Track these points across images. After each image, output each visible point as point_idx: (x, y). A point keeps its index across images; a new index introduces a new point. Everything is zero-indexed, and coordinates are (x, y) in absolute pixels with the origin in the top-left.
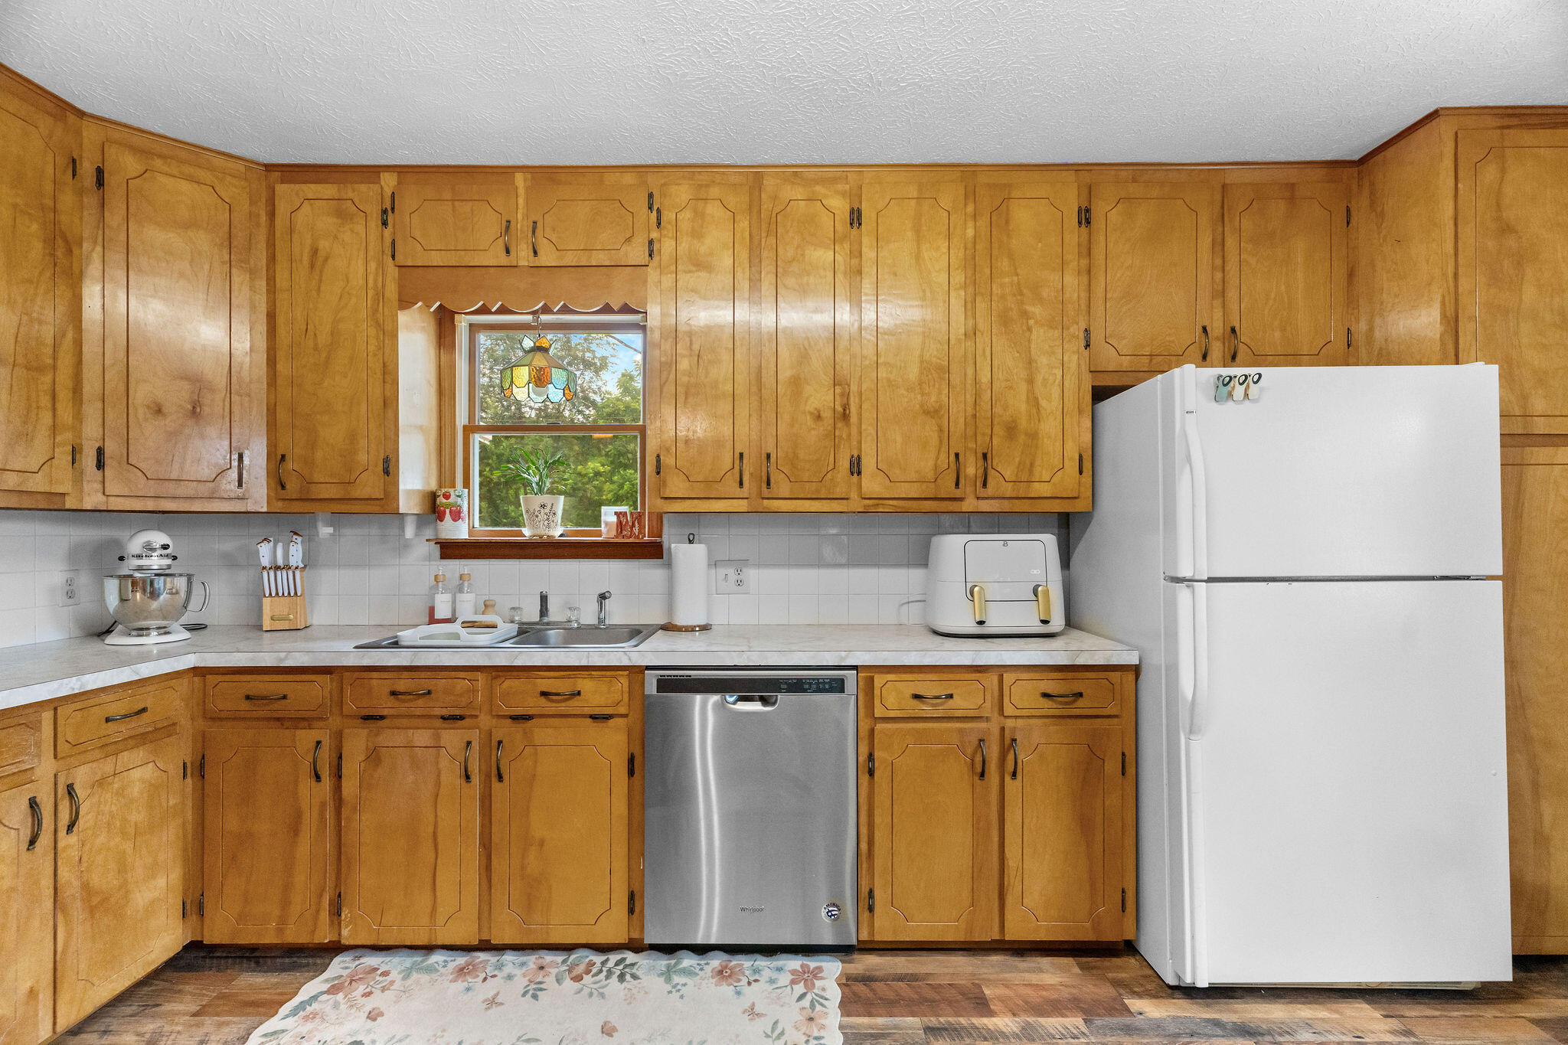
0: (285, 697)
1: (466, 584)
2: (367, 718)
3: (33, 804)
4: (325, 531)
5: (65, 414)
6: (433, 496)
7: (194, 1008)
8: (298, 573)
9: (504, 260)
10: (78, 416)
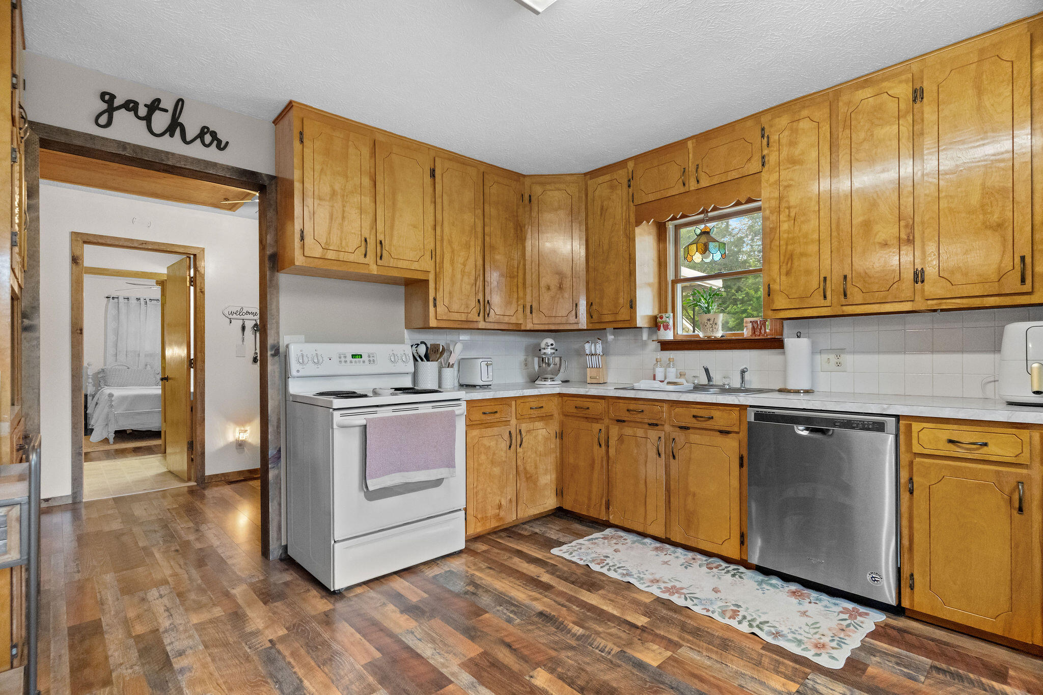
0: (588, 408)
1: (672, 363)
2: (618, 421)
3: (510, 433)
4: (610, 337)
5: (521, 294)
6: (655, 318)
7: (558, 529)
8: (600, 357)
9: (682, 190)
10: (525, 294)
